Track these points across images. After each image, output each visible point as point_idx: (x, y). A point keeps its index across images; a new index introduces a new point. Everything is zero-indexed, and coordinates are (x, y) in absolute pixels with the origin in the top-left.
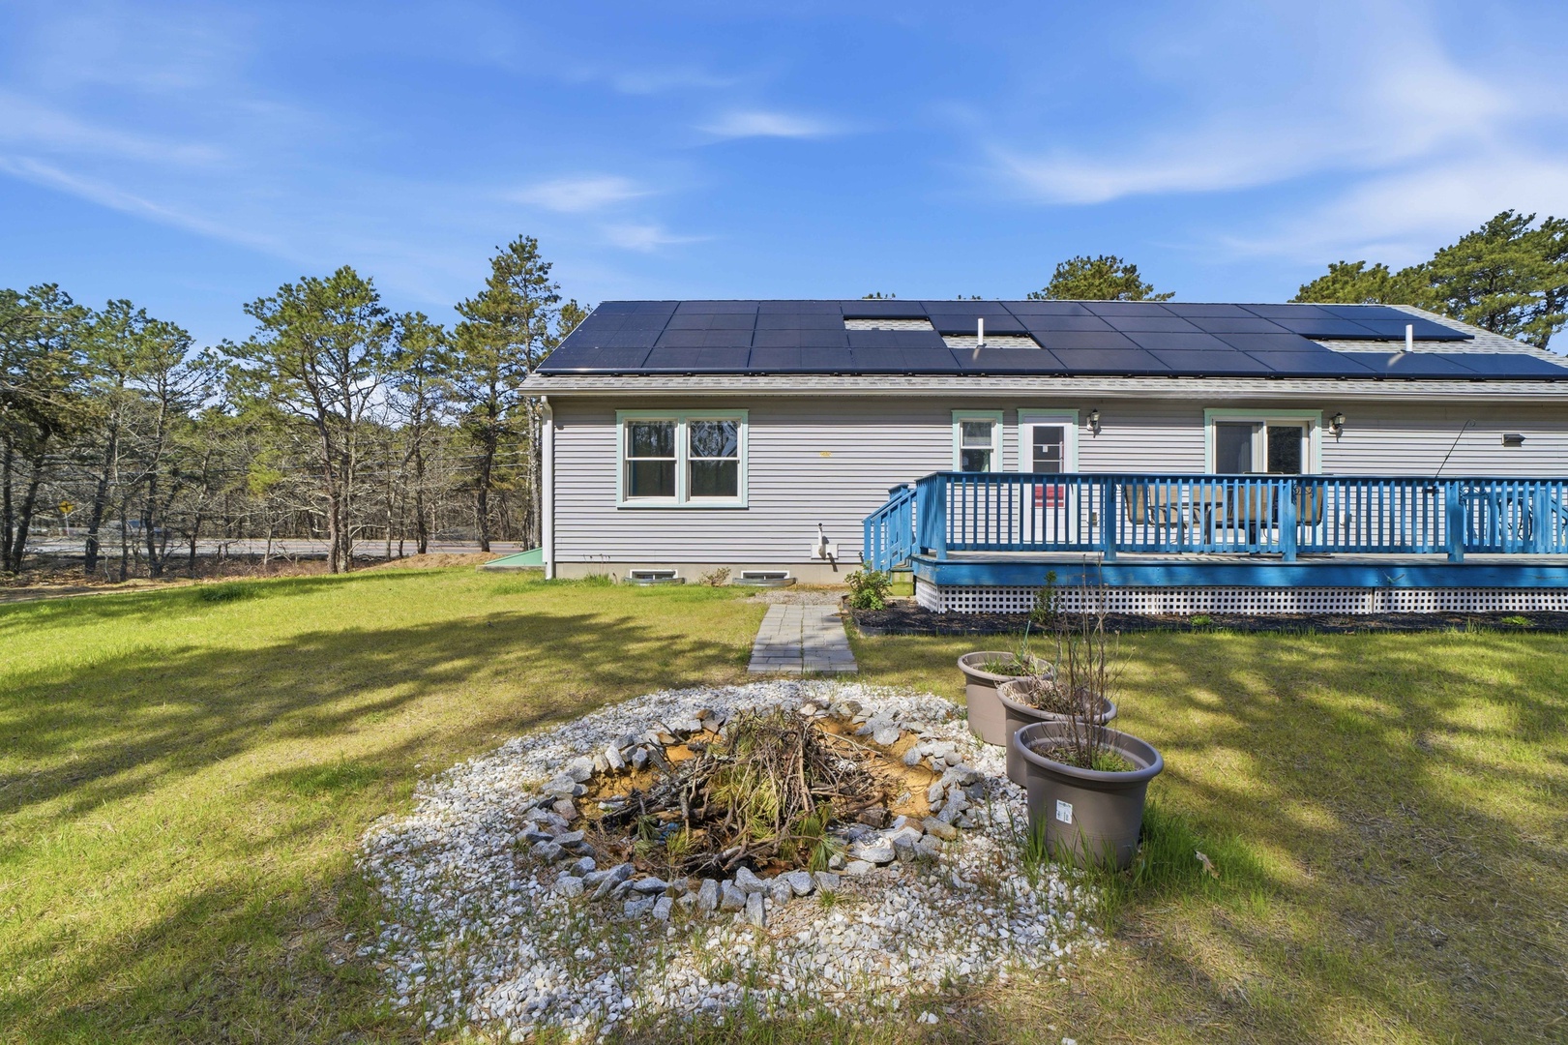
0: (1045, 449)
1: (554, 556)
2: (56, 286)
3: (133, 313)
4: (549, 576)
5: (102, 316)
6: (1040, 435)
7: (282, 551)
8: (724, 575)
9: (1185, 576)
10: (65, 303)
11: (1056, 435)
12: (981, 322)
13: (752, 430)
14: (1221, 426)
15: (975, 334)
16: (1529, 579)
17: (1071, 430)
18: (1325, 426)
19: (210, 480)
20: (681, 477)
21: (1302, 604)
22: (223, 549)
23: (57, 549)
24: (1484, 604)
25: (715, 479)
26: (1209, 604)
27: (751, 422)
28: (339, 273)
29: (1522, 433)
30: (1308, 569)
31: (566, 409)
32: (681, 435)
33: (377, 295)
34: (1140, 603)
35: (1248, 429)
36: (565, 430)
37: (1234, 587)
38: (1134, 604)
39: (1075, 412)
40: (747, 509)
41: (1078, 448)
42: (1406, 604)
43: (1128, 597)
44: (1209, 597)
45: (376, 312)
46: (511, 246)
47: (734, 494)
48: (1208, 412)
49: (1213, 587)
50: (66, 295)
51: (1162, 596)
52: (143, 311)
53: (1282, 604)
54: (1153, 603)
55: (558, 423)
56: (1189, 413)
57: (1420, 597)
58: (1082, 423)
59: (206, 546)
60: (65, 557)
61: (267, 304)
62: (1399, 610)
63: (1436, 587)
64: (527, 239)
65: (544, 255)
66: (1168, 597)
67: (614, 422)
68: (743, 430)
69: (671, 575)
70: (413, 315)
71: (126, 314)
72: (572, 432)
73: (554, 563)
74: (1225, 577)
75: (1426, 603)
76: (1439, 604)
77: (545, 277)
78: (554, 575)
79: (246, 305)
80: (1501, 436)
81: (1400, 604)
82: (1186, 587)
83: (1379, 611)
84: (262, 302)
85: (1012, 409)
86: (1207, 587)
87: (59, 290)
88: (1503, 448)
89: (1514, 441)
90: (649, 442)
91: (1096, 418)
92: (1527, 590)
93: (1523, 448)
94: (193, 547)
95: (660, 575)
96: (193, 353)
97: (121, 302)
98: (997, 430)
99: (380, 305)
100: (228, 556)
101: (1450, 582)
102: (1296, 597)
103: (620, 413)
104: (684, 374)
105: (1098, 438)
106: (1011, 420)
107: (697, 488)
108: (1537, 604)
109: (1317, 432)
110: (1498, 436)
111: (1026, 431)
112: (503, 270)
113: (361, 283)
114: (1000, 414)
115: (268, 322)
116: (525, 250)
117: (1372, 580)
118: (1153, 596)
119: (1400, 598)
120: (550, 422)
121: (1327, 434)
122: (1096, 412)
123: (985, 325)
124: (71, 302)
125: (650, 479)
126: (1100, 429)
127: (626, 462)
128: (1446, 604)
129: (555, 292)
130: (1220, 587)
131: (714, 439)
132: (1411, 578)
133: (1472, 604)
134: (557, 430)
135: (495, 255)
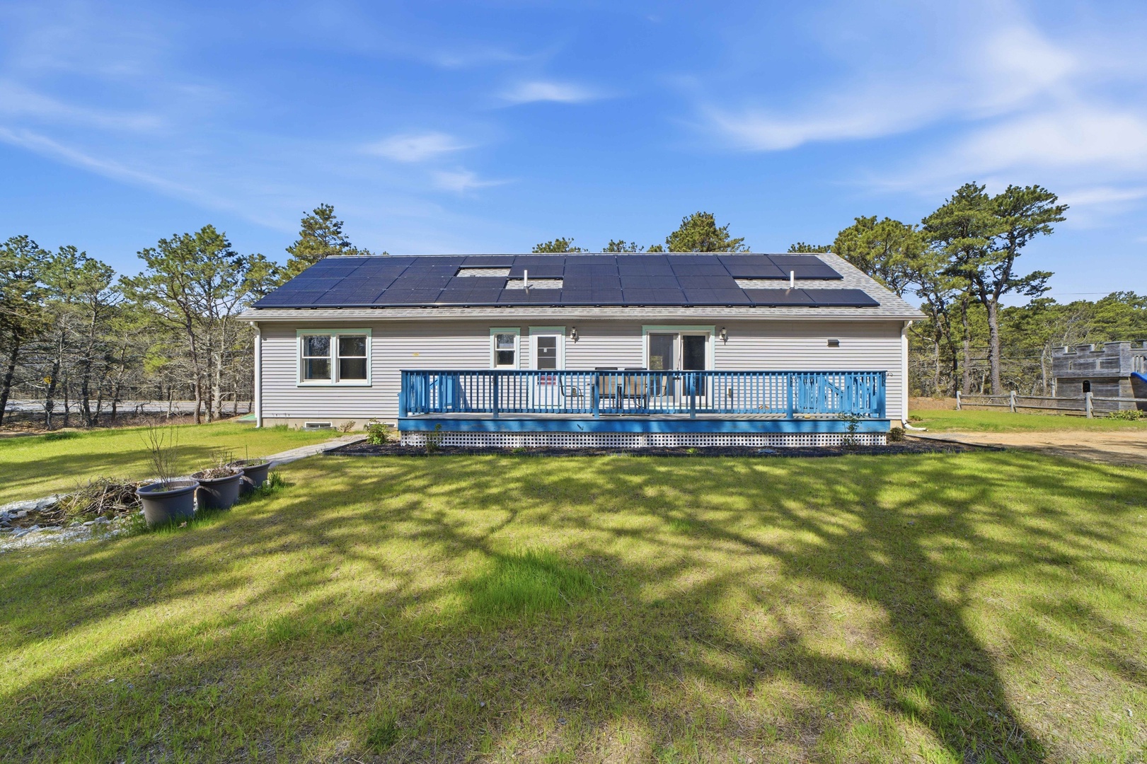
0: (545, 350)
1: (261, 414)
2: (27, 237)
3: (77, 255)
4: (258, 426)
5: (56, 257)
6: (541, 342)
7: (177, 409)
8: (352, 424)
9: (530, 426)
10: (33, 247)
11: (552, 342)
12: (526, 272)
13: (374, 340)
14: (653, 336)
15: (522, 279)
16: (727, 428)
17: (561, 341)
18: (717, 335)
19: (127, 363)
20: (334, 368)
21: (602, 442)
22: (140, 408)
23: (31, 408)
24: (703, 442)
25: (354, 369)
26: (546, 441)
27: (373, 336)
28: (204, 230)
29: (840, 340)
30: (603, 423)
31: (267, 329)
32: (334, 343)
33: (229, 244)
34: (511, 441)
35: (671, 337)
36: (268, 341)
37: (559, 432)
38: (503, 441)
39: (563, 328)
40: (371, 386)
41: (567, 351)
42: (661, 442)
43: (499, 437)
44: (545, 438)
45: (230, 254)
46: (315, 211)
47: (364, 377)
48: (645, 327)
49: (547, 432)
50: (33, 242)
51: (523, 437)
52: (84, 253)
53: (587, 442)
54: (518, 441)
55: (264, 336)
56: (631, 328)
57: (669, 438)
58: (567, 334)
59: (126, 406)
60: (39, 413)
61: (151, 252)
62: (658, 445)
63: (674, 432)
64: (327, 206)
65: (339, 214)
66: (527, 437)
67: (295, 336)
68: (369, 340)
69: (329, 425)
70: (255, 256)
71: (73, 256)
72: (271, 343)
73: (262, 419)
74: (553, 427)
75: (671, 442)
76: (676, 442)
77: (339, 230)
78: (262, 425)
79: (139, 253)
81: (658, 442)
82: (532, 432)
83: (646, 446)
84: (148, 251)
85: (525, 327)
86: (543, 432)
87: (29, 240)
88: (828, 348)
89: (834, 344)
90: (315, 347)
91: (574, 331)
92: (727, 434)
93: (840, 348)
94: (114, 407)
95: (322, 425)
96: (115, 282)
97: (69, 247)
98: (517, 339)
99: (231, 250)
100: (142, 413)
101: (682, 430)
102: (594, 438)
103: (298, 331)
104: (336, 307)
105: (577, 343)
106: (525, 333)
107: (344, 373)
108: (737, 442)
109: (712, 338)
110: (825, 340)
111: (533, 340)
112: (309, 225)
113: (218, 236)
114: (518, 330)
115: (151, 265)
116: (325, 213)
117: (637, 429)
118: (518, 437)
119: (654, 438)
120: (258, 336)
121: (718, 340)
122: (578, 328)
123: (528, 274)
124: (37, 247)
125: (316, 369)
126: (578, 338)
127: (302, 360)
128: (684, 442)
129: (345, 240)
130: (551, 432)
131: (351, 345)
132: (660, 427)
133: (699, 442)
134: (263, 341)
135: (305, 217)
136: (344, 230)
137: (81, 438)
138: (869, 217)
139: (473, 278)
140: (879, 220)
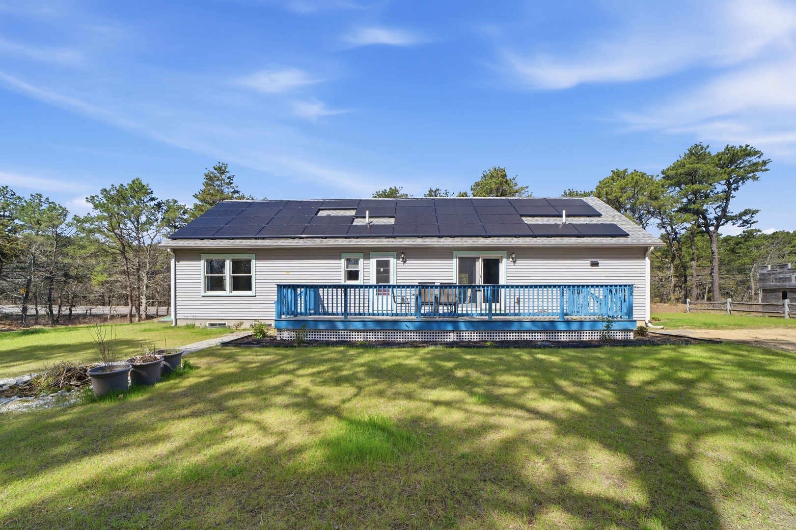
0: (382, 270)
1: (176, 316)
2: (7, 187)
3: (43, 199)
4: (174, 325)
5: (28, 201)
6: (379, 264)
7: (115, 312)
8: (241, 324)
9: (371, 326)
10: (12, 195)
11: (387, 264)
12: (367, 212)
13: (257, 262)
14: (461, 259)
15: (365, 217)
17: (393, 262)
18: (508, 258)
19: (79, 279)
20: (228, 283)
21: (423, 337)
22: (89, 311)
23: (12, 311)
24: (498, 337)
25: (242, 283)
26: (382, 337)
27: (256, 259)
28: (133, 182)
29: (600, 261)
30: (424, 323)
31: (181, 254)
32: (228, 265)
33: (152, 191)
34: (357, 337)
35: (475, 260)
36: (180, 263)
37: (392, 330)
38: (351, 337)
39: (395, 254)
40: (255, 296)
41: (398, 270)
42: (467, 337)
43: (348, 334)
44: (382, 334)
45: (153, 199)
46: (214, 167)
47: (250, 289)
48: (455, 253)
49: (383, 330)
50: (12, 191)
51: (366, 334)
52: (47, 199)
53: (412, 337)
54: (362, 336)
56: (445, 253)
57: (473, 334)
58: (398, 258)
59: (79, 310)
60: (16, 315)
61: (96, 198)
62: (464, 340)
63: (477, 330)
64: (223, 164)
65: (231, 171)
66: (368, 334)
67: (200, 260)
68: (253, 262)
69: (225, 324)
70: (170, 200)
71: (40, 200)
72: (183, 265)
73: (176, 320)
74: (388, 326)
75: (474, 337)
76: (478, 337)
77: (231, 181)
78: (176, 324)
79: (87, 198)
80: (589, 262)
81: (464, 337)
82: (372, 330)
83: (456, 340)
84: (93, 197)
85: (367, 252)
86: (381, 330)
87: (9, 189)
88: (590, 267)
89: (594, 264)
90: (214, 268)
91: (403, 256)
92: (515, 331)
93: (599, 267)
94: (71, 311)
95: (220, 324)
96: (69, 219)
97: (37, 194)
98: (361, 261)
99: (153, 196)
100: (91, 315)
101: (482, 328)
102: (418, 334)
103: (202, 256)
104: (230, 239)
105: (405, 264)
106: (367, 257)
107: (236, 287)
108: (523, 337)
109: (505, 260)
111: (373, 262)
112: (210, 179)
113: (144, 186)
114: (362, 255)
115: (96, 207)
116: (221, 170)
117: (450, 327)
118: (362, 334)
119: (462, 334)
120: (173, 260)
121: (509, 262)
122: (405, 254)
123: (369, 214)
124: (14, 194)
125: (215, 284)
126: (406, 261)
127: (205, 277)
128: (484, 337)
129: (236, 189)
130: (386, 330)
131: (241, 266)
132: (466, 326)
133: (495, 337)
134: (177, 263)
135: (207, 172)
136: (235, 182)
137: (47, 332)
138: (621, 169)
139: (329, 216)
140: (629, 172)
